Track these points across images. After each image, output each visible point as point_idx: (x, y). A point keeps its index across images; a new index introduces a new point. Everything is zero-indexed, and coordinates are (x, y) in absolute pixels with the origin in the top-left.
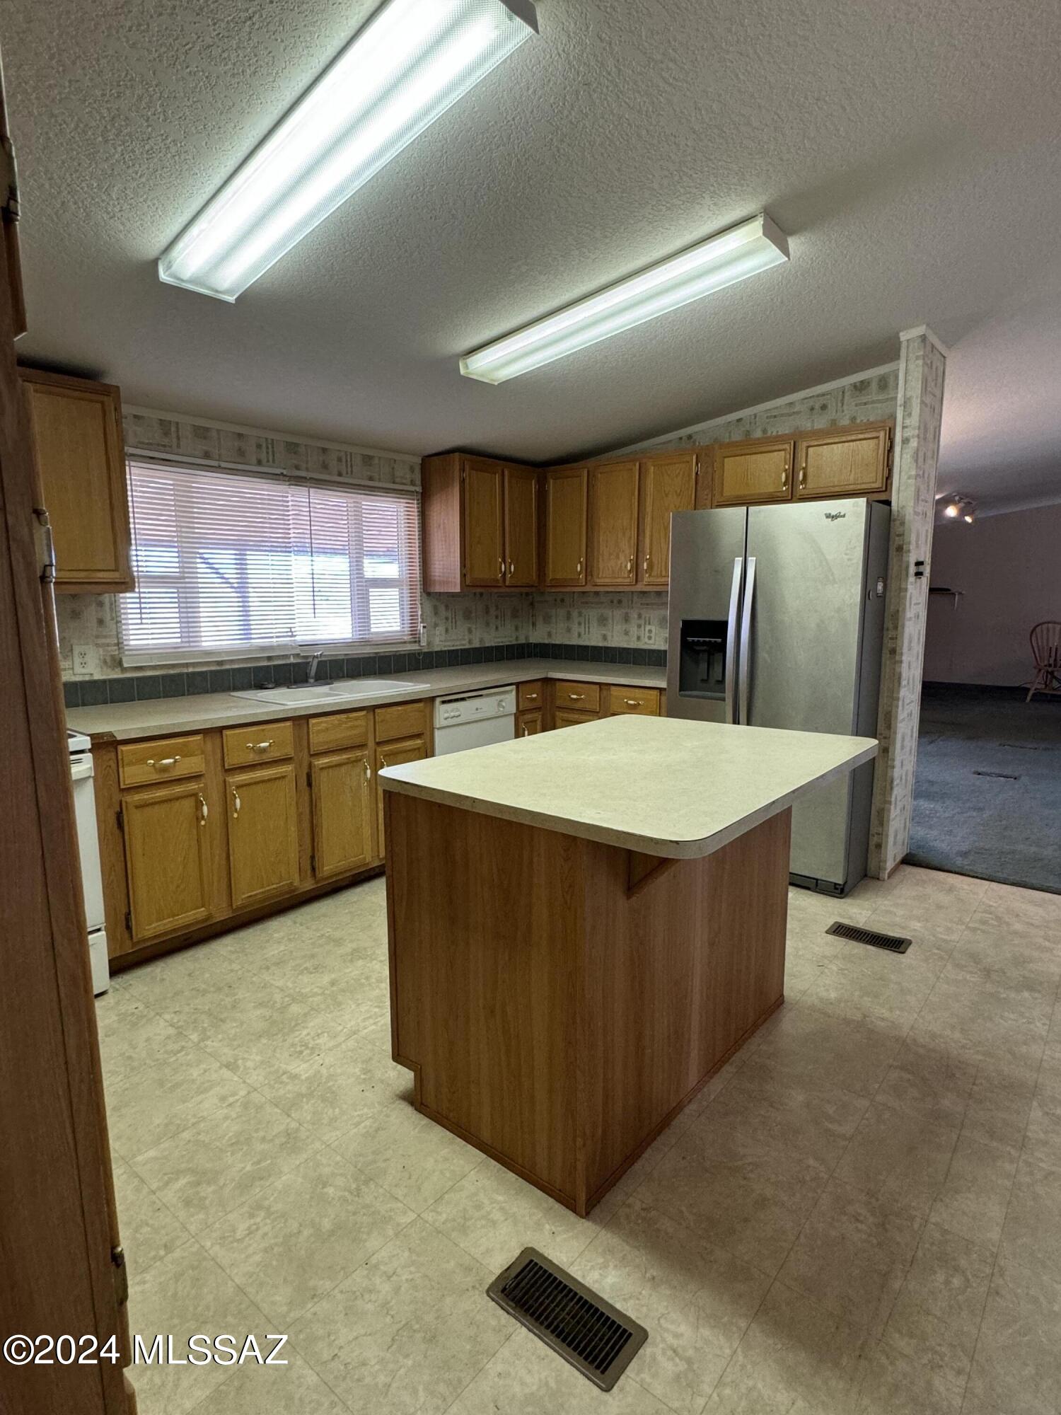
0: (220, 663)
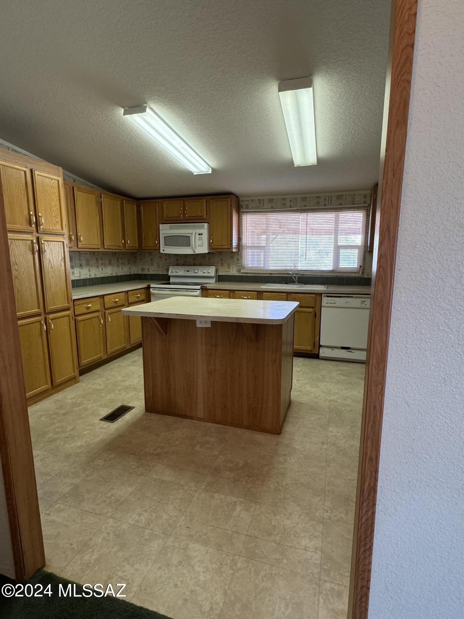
0: (271, 274)
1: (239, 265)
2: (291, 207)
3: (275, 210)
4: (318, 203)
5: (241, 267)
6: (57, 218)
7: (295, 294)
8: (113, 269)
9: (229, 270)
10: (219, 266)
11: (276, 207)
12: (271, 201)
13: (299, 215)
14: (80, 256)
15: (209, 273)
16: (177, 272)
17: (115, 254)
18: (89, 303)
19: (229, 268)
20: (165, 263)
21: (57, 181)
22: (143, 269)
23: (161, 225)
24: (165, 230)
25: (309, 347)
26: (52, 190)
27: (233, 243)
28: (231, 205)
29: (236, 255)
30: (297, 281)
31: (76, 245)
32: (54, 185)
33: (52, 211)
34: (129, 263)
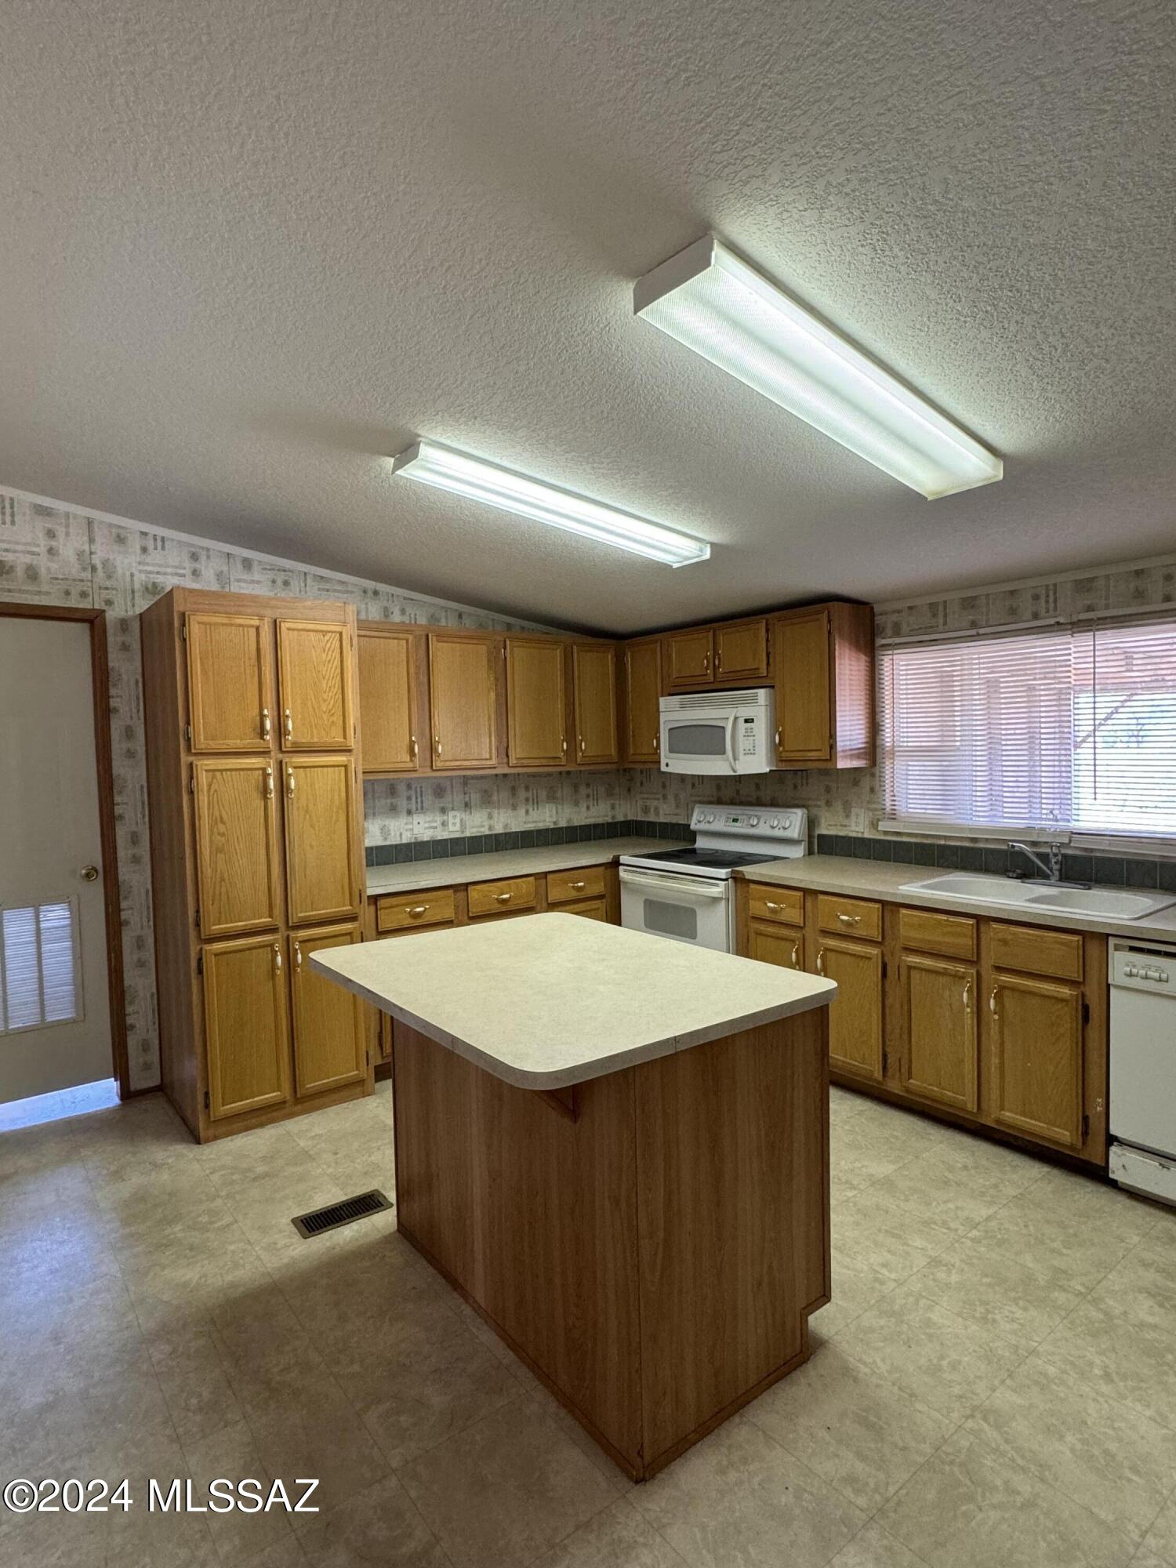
0: (975, 840)
1: (874, 806)
2: (1036, 616)
3: (982, 631)
4: (1139, 595)
5: (878, 813)
6: (333, 714)
7: (1004, 927)
8: (560, 811)
9: (846, 822)
10: (819, 806)
11: (988, 620)
12: (969, 603)
13: (1070, 643)
14: (465, 786)
15: (784, 828)
16: (709, 822)
17: (569, 774)
18: (419, 904)
19: (848, 816)
20: (691, 795)
21: (338, 635)
22: (646, 810)
23: (662, 700)
24: (673, 711)
25: (1067, 1133)
26: (324, 655)
27: (838, 744)
28: (829, 632)
29: (868, 776)
30: (1057, 873)
31: (429, 764)
32: (328, 645)
33: (322, 702)
34: (610, 794)
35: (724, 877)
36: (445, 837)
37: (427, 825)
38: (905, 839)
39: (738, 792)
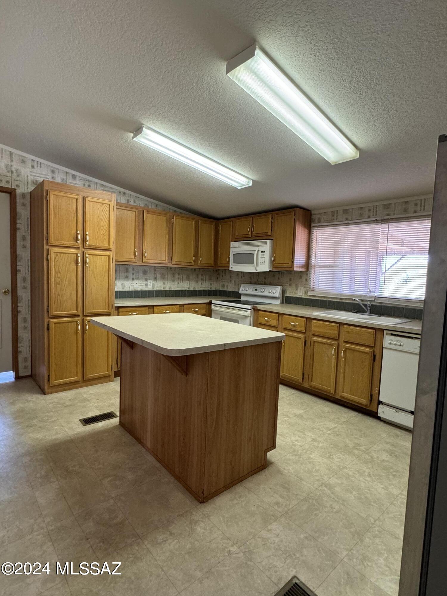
0: (342, 299)
1: (307, 286)
2: (369, 217)
3: (349, 222)
4: (406, 211)
5: (308, 288)
6: (105, 236)
7: (348, 327)
8: (191, 284)
9: (296, 292)
11: (352, 218)
12: (346, 212)
13: (380, 228)
14: (155, 270)
15: (274, 293)
16: (246, 290)
17: (195, 270)
18: (135, 311)
19: (297, 289)
20: (241, 281)
21: (108, 205)
22: (223, 286)
23: (232, 243)
24: (236, 248)
25: (365, 400)
26: (102, 213)
27: (295, 261)
28: (294, 219)
29: (305, 275)
30: (369, 311)
31: (141, 260)
32: (104, 209)
33: (101, 230)
34: (210, 279)
35: (250, 308)
36: (146, 290)
37: (139, 285)
38: (317, 298)
39: (258, 280)
